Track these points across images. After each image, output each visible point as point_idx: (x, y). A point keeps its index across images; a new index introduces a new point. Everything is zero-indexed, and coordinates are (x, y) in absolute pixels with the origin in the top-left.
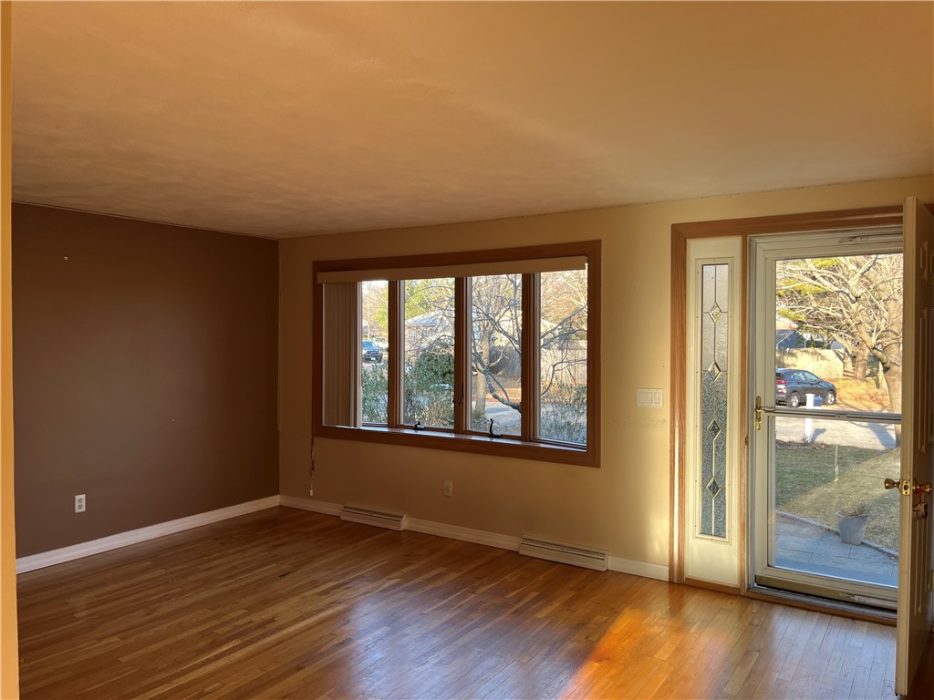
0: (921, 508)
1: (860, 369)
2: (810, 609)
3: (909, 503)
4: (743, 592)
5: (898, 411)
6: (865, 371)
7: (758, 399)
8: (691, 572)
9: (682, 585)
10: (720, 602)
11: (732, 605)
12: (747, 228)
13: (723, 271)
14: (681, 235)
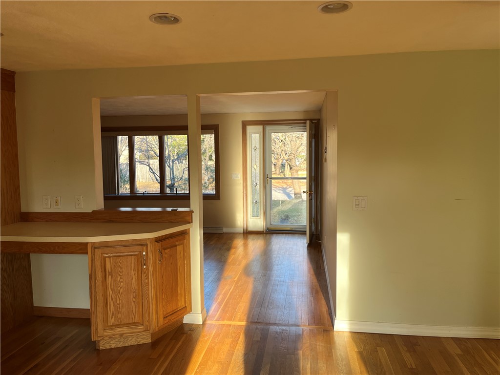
0: (311, 197)
1: (278, 170)
2: (282, 233)
3: (308, 195)
4: (265, 232)
5: (305, 176)
6: (279, 170)
7: (267, 175)
8: (249, 229)
9: (248, 233)
10: (258, 236)
11: (261, 237)
12: (264, 123)
13: (257, 136)
14: (245, 124)
